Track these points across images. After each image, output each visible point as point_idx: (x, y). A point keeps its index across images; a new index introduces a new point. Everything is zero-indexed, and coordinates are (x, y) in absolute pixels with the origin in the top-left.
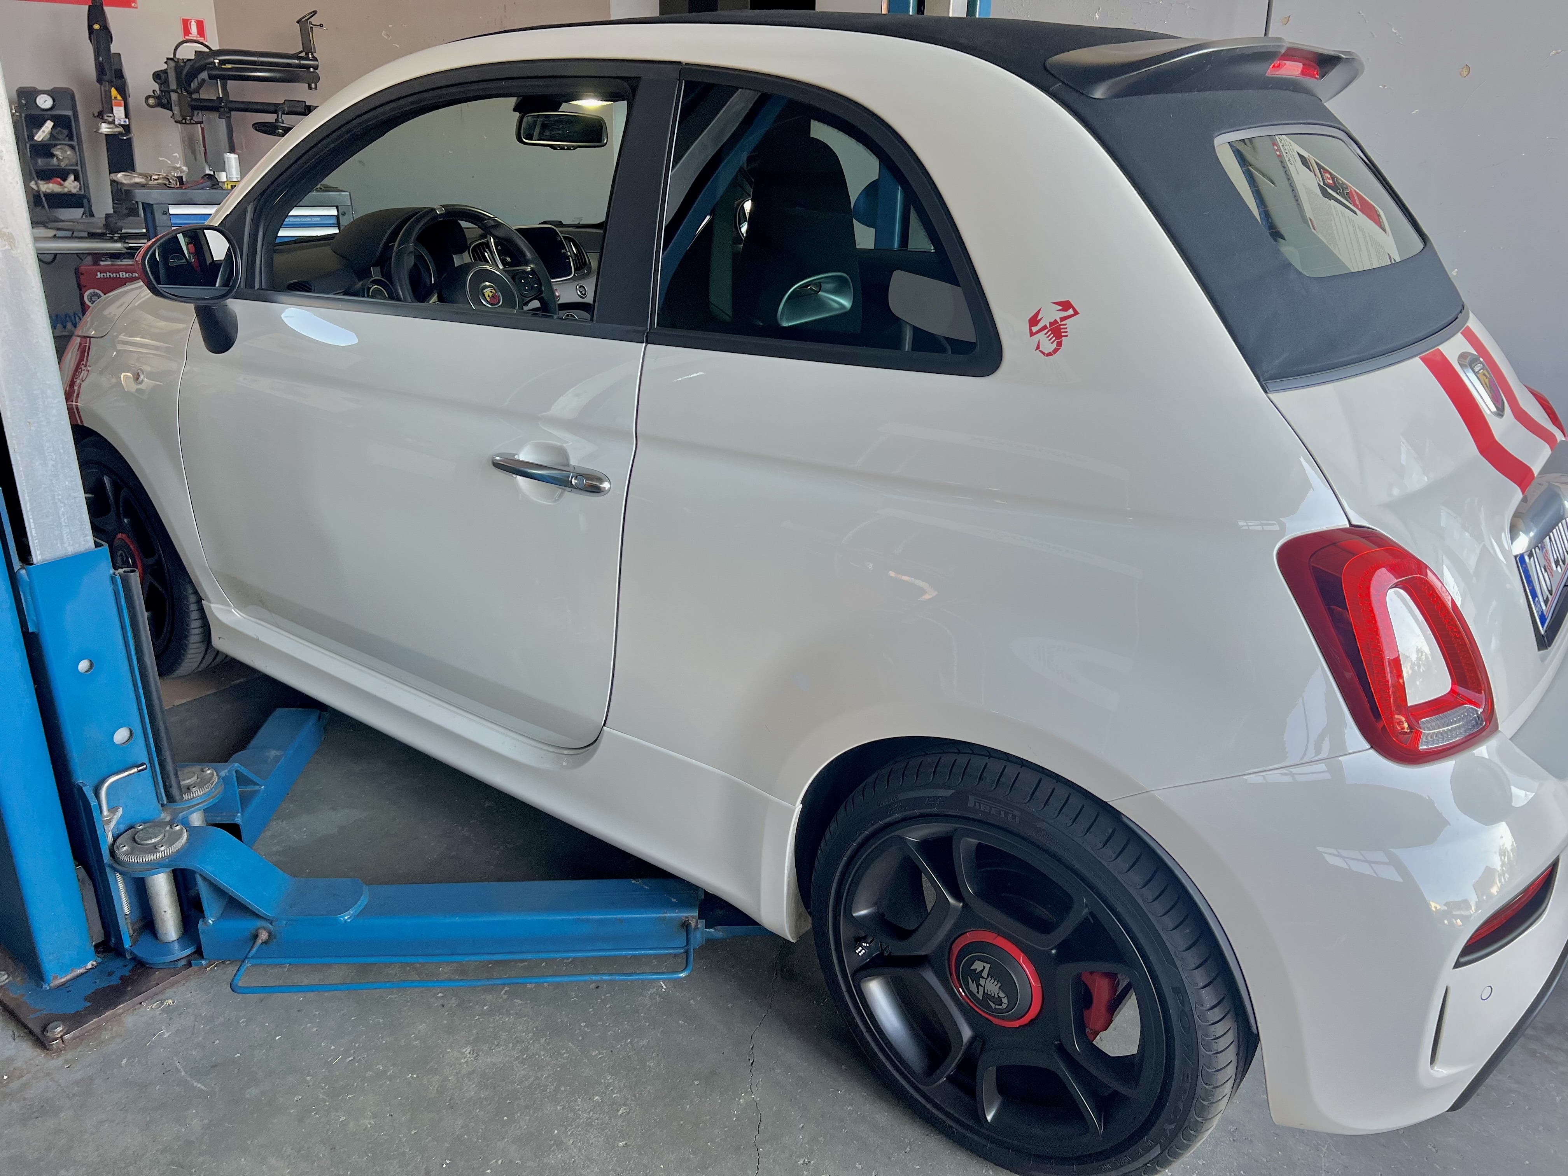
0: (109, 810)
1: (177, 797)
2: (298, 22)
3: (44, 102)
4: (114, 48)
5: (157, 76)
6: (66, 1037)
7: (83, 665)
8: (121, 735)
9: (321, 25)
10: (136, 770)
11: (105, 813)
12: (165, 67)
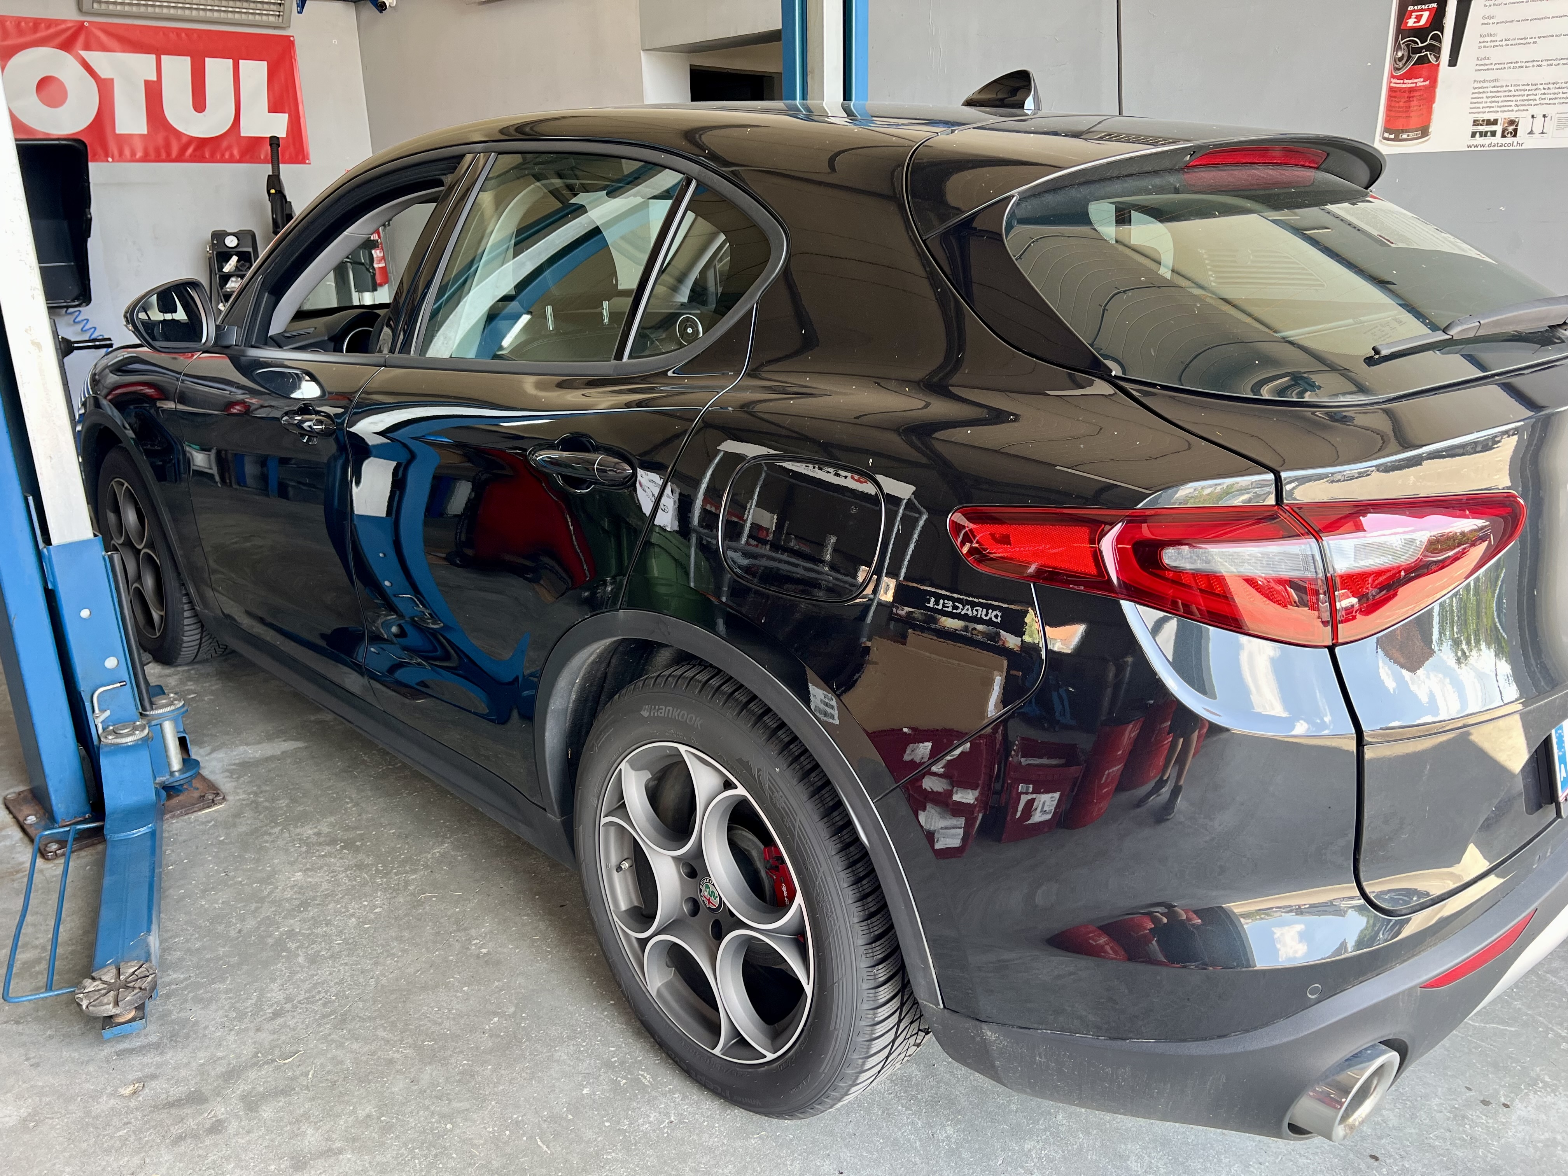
0: (99, 710)
1: (148, 707)
3: (231, 242)
6: (58, 852)
7: (85, 613)
8: (111, 663)
10: (118, 685)
11: (97, 710)
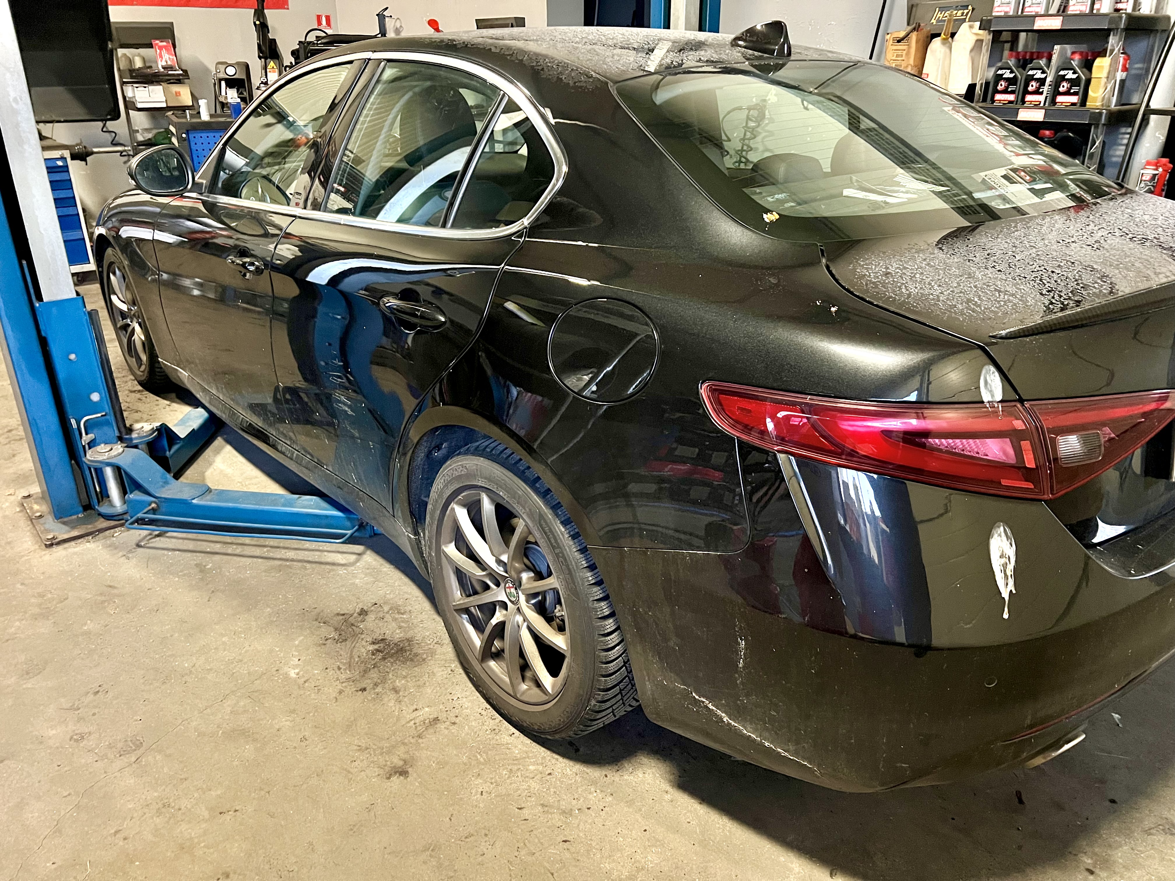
2: (377, 15)
3: (231, 71)
4: (271, 36)
5: (294, 53)
7: (73, 357)
9: (391, 16)
10: (99, 415)
11: (84, 434)
12: (298, 47)
